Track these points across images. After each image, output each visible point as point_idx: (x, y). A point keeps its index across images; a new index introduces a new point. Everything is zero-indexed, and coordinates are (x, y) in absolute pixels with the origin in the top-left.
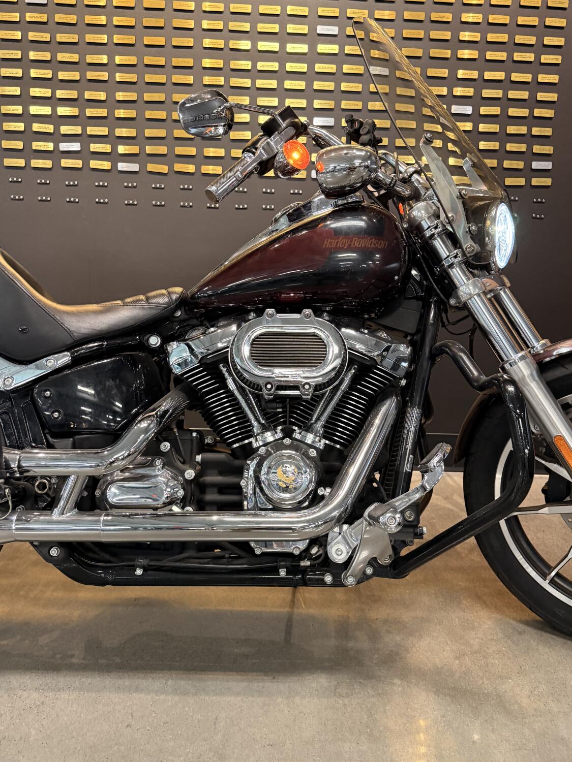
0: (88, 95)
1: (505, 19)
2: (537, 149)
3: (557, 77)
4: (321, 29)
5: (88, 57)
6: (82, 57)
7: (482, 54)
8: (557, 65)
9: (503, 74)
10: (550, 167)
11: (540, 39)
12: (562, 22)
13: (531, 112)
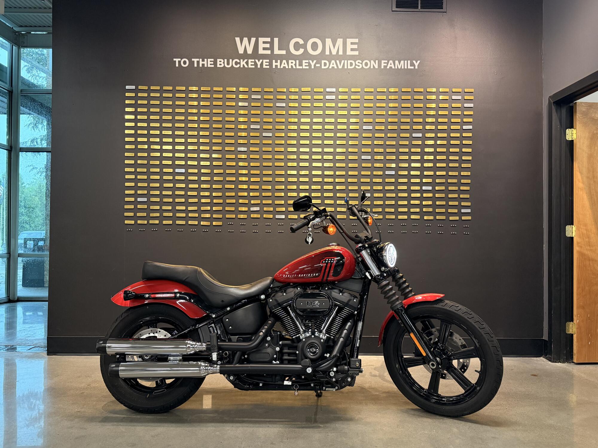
0: (264, 187)
1: (444, 150)
2: (463, 204)
3: (470, 173)
4: (363, 157)
5: (264, 172)
6: (261, 172)
7: (435, 165)
8: (470, 167)
9: (445, 172)
10: (470, 212)
11: (460, 158)
12: (470, 150)
13: (459, 188)
